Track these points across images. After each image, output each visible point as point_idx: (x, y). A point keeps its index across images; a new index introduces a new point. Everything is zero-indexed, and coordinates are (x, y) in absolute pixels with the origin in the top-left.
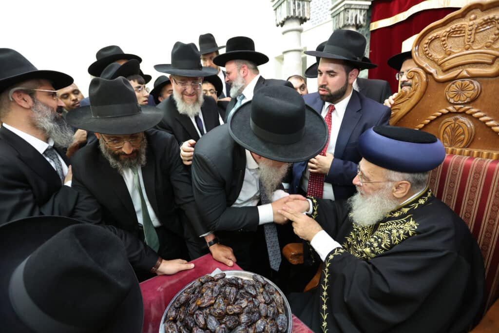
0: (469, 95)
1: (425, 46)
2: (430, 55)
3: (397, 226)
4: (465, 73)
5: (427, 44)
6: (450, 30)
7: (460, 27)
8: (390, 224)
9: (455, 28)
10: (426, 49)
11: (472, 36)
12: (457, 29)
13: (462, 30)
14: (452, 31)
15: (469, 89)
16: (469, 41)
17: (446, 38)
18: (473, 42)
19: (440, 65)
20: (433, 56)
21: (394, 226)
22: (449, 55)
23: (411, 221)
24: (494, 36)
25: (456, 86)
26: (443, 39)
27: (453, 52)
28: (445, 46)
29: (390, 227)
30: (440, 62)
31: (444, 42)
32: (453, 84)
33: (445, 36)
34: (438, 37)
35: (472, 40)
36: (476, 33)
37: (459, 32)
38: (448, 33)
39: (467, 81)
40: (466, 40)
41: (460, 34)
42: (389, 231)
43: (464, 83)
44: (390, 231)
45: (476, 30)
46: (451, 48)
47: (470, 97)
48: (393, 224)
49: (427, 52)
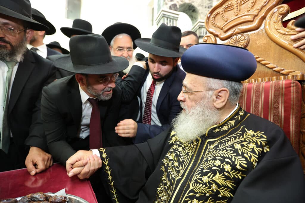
0: (242, 44)
1: (212, 19)
2: (215, 24)
3: (236, 140)
4: (237, 31)
5: (213, 18)
6: (225, 7)
7: (231, 4)
8: (228, 141)
9: (228, 5)
10: (213, 21)
11: (239, 7)
12: (229, 6)
13: (232, 6)
14: (227, 7)
15: (241, 40)
16: (237, 11)
17: (223, 12)
18: (239, 11)
19: (222, 29)
20: (217, 25)
21: (233, 140)
22: (227, 21)
23: (248, 131)
24: (251, 4)
25: (234, 40)
26: (222, 13)
27: (229, 19)
28: (223, 17)
29: (229, 143)
30: (222, 27)
31: (223, 15)
32: (231, 39)
33: (222, 11)
34: (219, 12)
35: (239, 9)
36: (240, 5)
37: (230, 7)
38: (224, 9)
39: (239, 36)
40: (235, 10)
41: (231, 8)
42: (230, 147)
43: (238, 36)
44: (232, 146)
45: (240, 4)
46: (227, 17)
47: (243, 45)
48: (232, 139)
49: (213, 23)
